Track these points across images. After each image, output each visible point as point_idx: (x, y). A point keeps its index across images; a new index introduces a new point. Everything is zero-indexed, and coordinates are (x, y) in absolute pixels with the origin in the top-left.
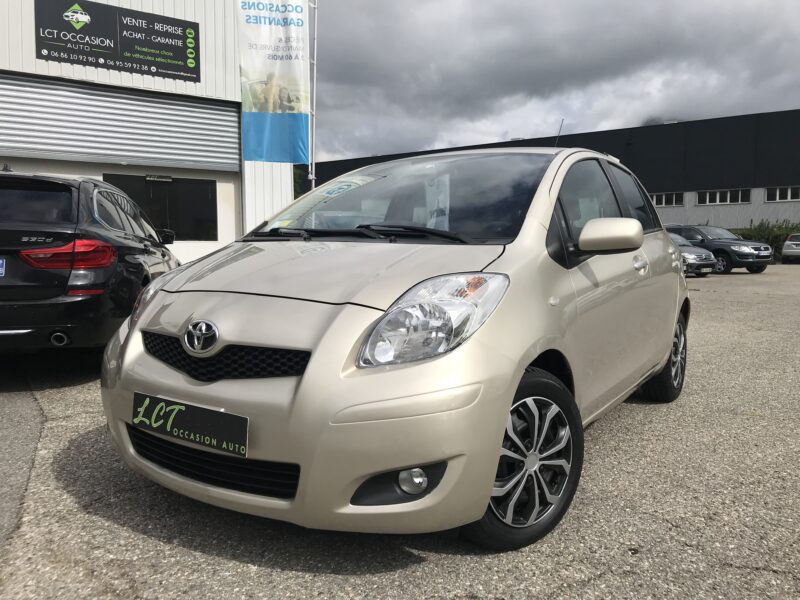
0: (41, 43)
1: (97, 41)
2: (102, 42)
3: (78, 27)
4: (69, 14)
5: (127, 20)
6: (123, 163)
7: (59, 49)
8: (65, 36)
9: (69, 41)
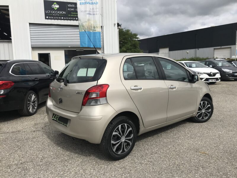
0: (46, 15)
2: (62, 13)
3: (56, 9)
4: (53, 6)
5: (69, 5)
7: (51, 16)
8: (52, 12)
9: (54, 13)
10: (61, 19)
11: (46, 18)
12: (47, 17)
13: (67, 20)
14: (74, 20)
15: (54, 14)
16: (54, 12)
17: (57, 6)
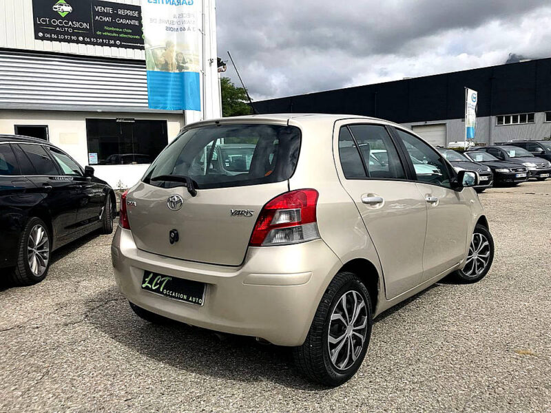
0: (38, 28)
1: (77, 25)
2: (81, 25)
3: (63, 15)
4: (57, 6)
5: (98, 9)
6: (98, 110)
7: (51, 32)
8: (54, 22)
9: (57, 26)
10: (78, 42)
11: (37, 37)
12: (41, 34)
13: (94, 44)
14: (111, 46)
15: (60, 27)
16: (57, 22)
17: (69, 9)
